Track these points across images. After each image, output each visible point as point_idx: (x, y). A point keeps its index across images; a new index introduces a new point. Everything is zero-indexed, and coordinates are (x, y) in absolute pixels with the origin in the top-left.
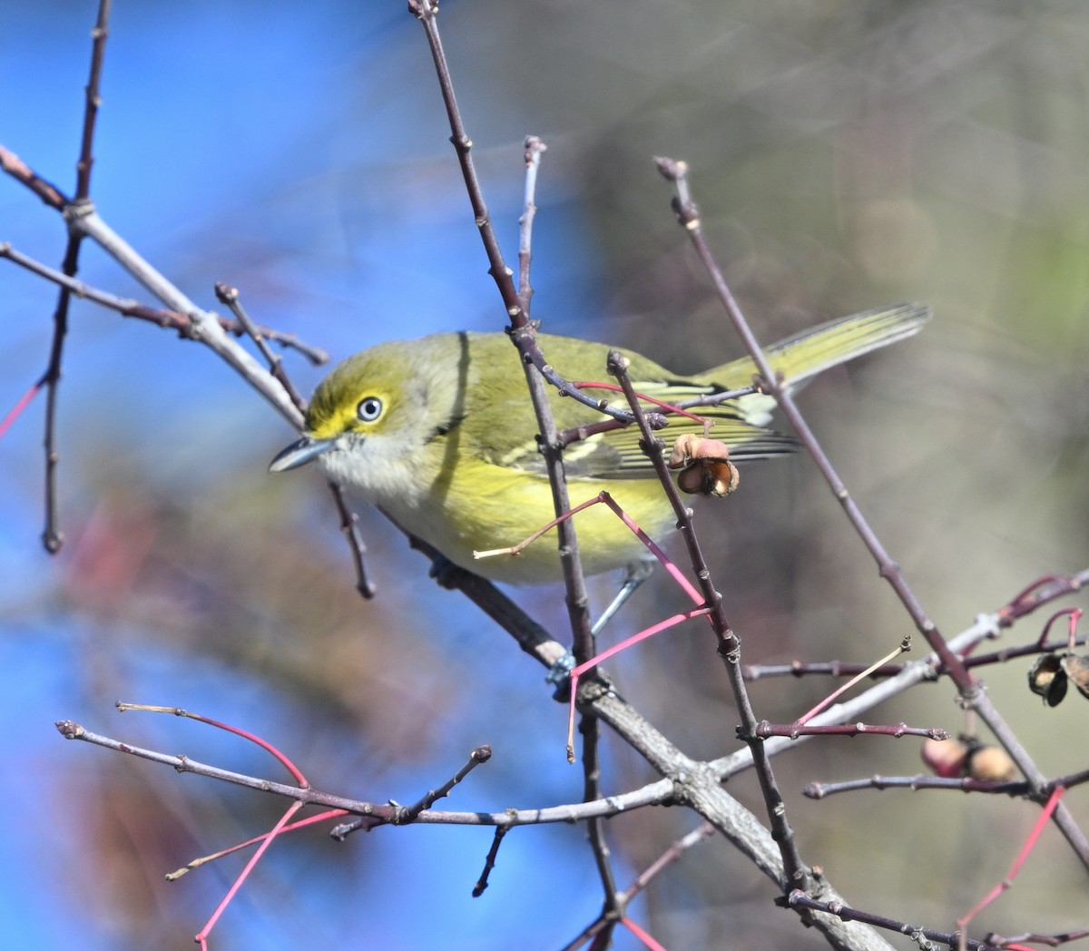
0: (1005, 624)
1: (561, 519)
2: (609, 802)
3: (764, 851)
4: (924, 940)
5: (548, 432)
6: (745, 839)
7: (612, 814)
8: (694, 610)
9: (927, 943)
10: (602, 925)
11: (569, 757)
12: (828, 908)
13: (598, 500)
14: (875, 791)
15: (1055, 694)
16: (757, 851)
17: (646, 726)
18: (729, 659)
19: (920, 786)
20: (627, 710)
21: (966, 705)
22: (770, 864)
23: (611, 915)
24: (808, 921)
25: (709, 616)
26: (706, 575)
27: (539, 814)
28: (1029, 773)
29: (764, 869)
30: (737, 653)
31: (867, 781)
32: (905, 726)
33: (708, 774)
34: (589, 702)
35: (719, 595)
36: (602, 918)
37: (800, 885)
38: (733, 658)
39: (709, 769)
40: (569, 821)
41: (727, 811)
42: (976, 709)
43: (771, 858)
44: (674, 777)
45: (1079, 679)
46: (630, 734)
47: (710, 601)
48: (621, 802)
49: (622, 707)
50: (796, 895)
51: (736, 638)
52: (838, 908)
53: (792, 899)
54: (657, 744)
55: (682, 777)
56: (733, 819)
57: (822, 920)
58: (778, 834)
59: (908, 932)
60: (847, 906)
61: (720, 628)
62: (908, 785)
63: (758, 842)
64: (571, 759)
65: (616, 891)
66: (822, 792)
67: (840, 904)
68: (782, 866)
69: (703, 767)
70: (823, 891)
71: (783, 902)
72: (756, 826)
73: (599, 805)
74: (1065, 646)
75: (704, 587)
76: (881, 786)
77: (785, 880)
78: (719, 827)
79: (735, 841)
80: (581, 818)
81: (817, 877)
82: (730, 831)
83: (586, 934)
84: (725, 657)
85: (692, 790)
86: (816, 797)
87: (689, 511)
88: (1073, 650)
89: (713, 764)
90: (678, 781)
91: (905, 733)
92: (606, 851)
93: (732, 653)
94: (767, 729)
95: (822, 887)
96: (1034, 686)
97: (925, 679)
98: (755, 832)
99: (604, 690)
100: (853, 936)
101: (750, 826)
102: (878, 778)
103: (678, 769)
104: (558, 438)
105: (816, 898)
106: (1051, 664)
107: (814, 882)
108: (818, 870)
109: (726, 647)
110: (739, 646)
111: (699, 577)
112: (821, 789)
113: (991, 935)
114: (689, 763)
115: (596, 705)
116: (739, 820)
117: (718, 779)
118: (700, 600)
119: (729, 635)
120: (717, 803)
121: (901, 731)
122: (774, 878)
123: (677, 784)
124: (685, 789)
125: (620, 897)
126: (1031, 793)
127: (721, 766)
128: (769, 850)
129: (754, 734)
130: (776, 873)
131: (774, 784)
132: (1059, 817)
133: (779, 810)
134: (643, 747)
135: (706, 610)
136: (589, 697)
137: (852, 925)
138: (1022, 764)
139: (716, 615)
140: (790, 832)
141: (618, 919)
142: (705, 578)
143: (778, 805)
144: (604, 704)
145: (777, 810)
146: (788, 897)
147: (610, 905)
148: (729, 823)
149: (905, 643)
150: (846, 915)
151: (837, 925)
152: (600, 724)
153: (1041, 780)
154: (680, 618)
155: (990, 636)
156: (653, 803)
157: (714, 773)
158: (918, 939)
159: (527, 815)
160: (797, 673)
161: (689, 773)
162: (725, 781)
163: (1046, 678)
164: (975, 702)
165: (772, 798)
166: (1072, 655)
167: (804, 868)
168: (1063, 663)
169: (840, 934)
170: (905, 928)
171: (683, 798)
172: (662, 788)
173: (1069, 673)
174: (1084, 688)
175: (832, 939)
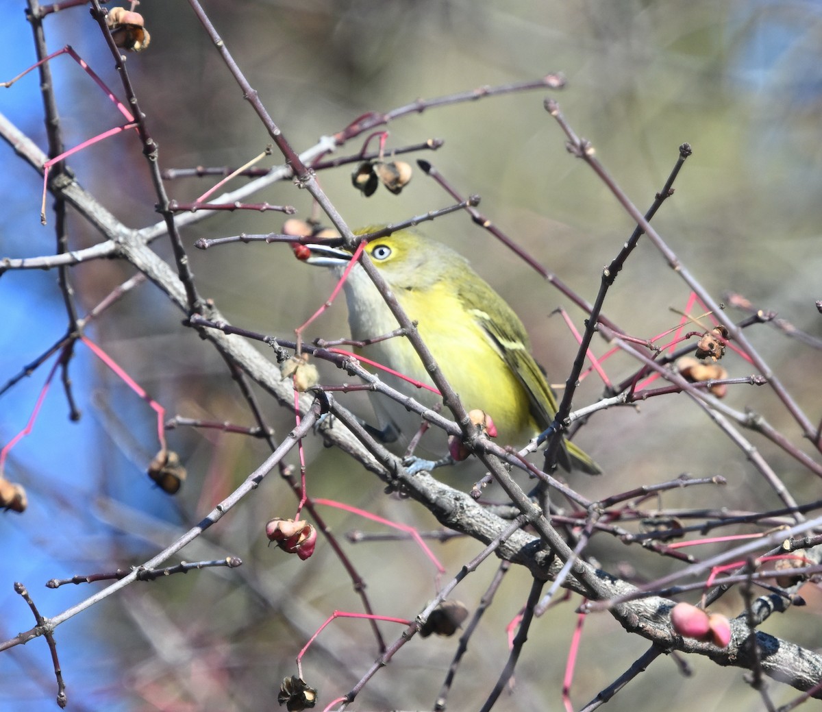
0: (339, 144)
1: (40, 63)
2: (72, 255)
3: (175, 289)
4: (277, 346)
5: (33, 6)
6: (162, 281)
7: (74, 263)
8: (126, 125)
9: (279, 348)
10: (68, 341)
11: (42, 221)
12: (216, 326)
13: (64, 52)
14: (243, 243)
15: (369, 188)
16: (170, 289)
17: (97, 206)
18: (150, 158)
19: (272, 241)
20: (85, 195)
21: (302, 185)
22: (179, 298)
23: (74, 334)
24: (204, 335)
25: (137, 129)
26: (135, 101)
27: (23, 262)
28: (344, 231)
29: (175, 301)
30: (155, 154)
31: (237, 237)
32: (267, 204)
33: (139, 238)
34: (59, 189)
35: (143, 115)
36: (68, 336)
37: (199, 311)
38: (153, 158)
39: (139, 234)
40: (45, 268)
41: (151, 262)
42: (309, 188)
43: (179, 294)
44: (116, 239)
45: (385, 179)
46: (86, 211)
47: (138, 119)
48: (80, 255)
49: (81, 193)
50: (196, 317)
51: (154, 144)
52: (222, 326)
53: (192, 320)
54: (104, 218)
55: (121, 239)
56: (155, 269)
57: (213, 335)
58: (183, 277)
59: (267, 342)
60: (229, 324)
61: (144, 138)
62: (265, 240)
63: (171, 284)
64: (43, 222)
65: (77, 319)
66: (207, 245)
67: (224, 322)
68: (186, 299)
69: (135, 233)
70: (213, 316)
71: (187, 323)
72: (170, 273)
73: (65, 258)
74: (377, 156)
75: (133, 110)
76: (247, 241)
77: (188, 308)
78: (145, 273)
79: (156, 282)
80: (53, 266)
81: (209, 307)
82: (152, 276)
83: (56, 347)
84: (148, 157)
85: (127, 248)
86: (204, 247)
87: (123, 58)
88: (382, 159)
89: (142, 232)
90: (118, 242)
91: (268, 209)
92: (70, 291)
93: (152, 154)
94: (176, 206)
95: (213, 313)
96: (355, 183)
97: (285, 178)
98: (169, 276)
99: (70, 181)
100: (234, 346)
101: (166, 272)
102: (244, 236)
103: (118, 235)
104: (40, 11)
105: (210, 320)
106: (367, 169)
107: (208, 310)
108: (211, 302)
109: (148, 150)
110: (157, 150)
111: (130, 102)
112: (207, 243)
113: (318, 340)
114: (125, 230)
115: (65, 191)
116: (158, 269)
117: (145, 241)
118: (131, 119)
119: (150, 142)
120: (143, 257)
121: (264, 208)
122: (181, 307)
123: (118, 245)
124: (122, 247)
125: (80, 323)
126: (345, 245)
127: (147, 233)
128: (178, 288)
129: (167, 209)
130: (183, 304)
131: (180, 243)
132: (364, 261)
133: (184, 261)
134: (95, 220)
135: (134, 125)
136: (59, 185)
137: (232, 338)
138: (339, 225)
139: (141, 128)
140: (191, 275)
141: (79, 337)
142: (134, 103)
143: (182, 257)
144: (70, 191)
145: (182, 260)
146: (190, 318)
147: (73, 328)
148: (152, 270)
149: (268, 149)
150: (227, 330)
151: (222, 338)
152: (67, 205)
153: (352, 237)
154: (118, 130)
155: (329, 152)
156: (101, 257)
157: (142, 237)
158: (273, 346)
159: (16, 263)
160: (200, 175)
161: (126, 237)
162: (150, 243)
163: (363, 178)
164: (307, 183)
165: (179, 253)
166: (381, 163)
167: (201, 300)
168: (375, 168)
169: (224, 344)
170: (266, 339)
171: (121, 254)
172: (107, 247)
173: (379, 175)
174: (389, 185)
175: (220, 349)
